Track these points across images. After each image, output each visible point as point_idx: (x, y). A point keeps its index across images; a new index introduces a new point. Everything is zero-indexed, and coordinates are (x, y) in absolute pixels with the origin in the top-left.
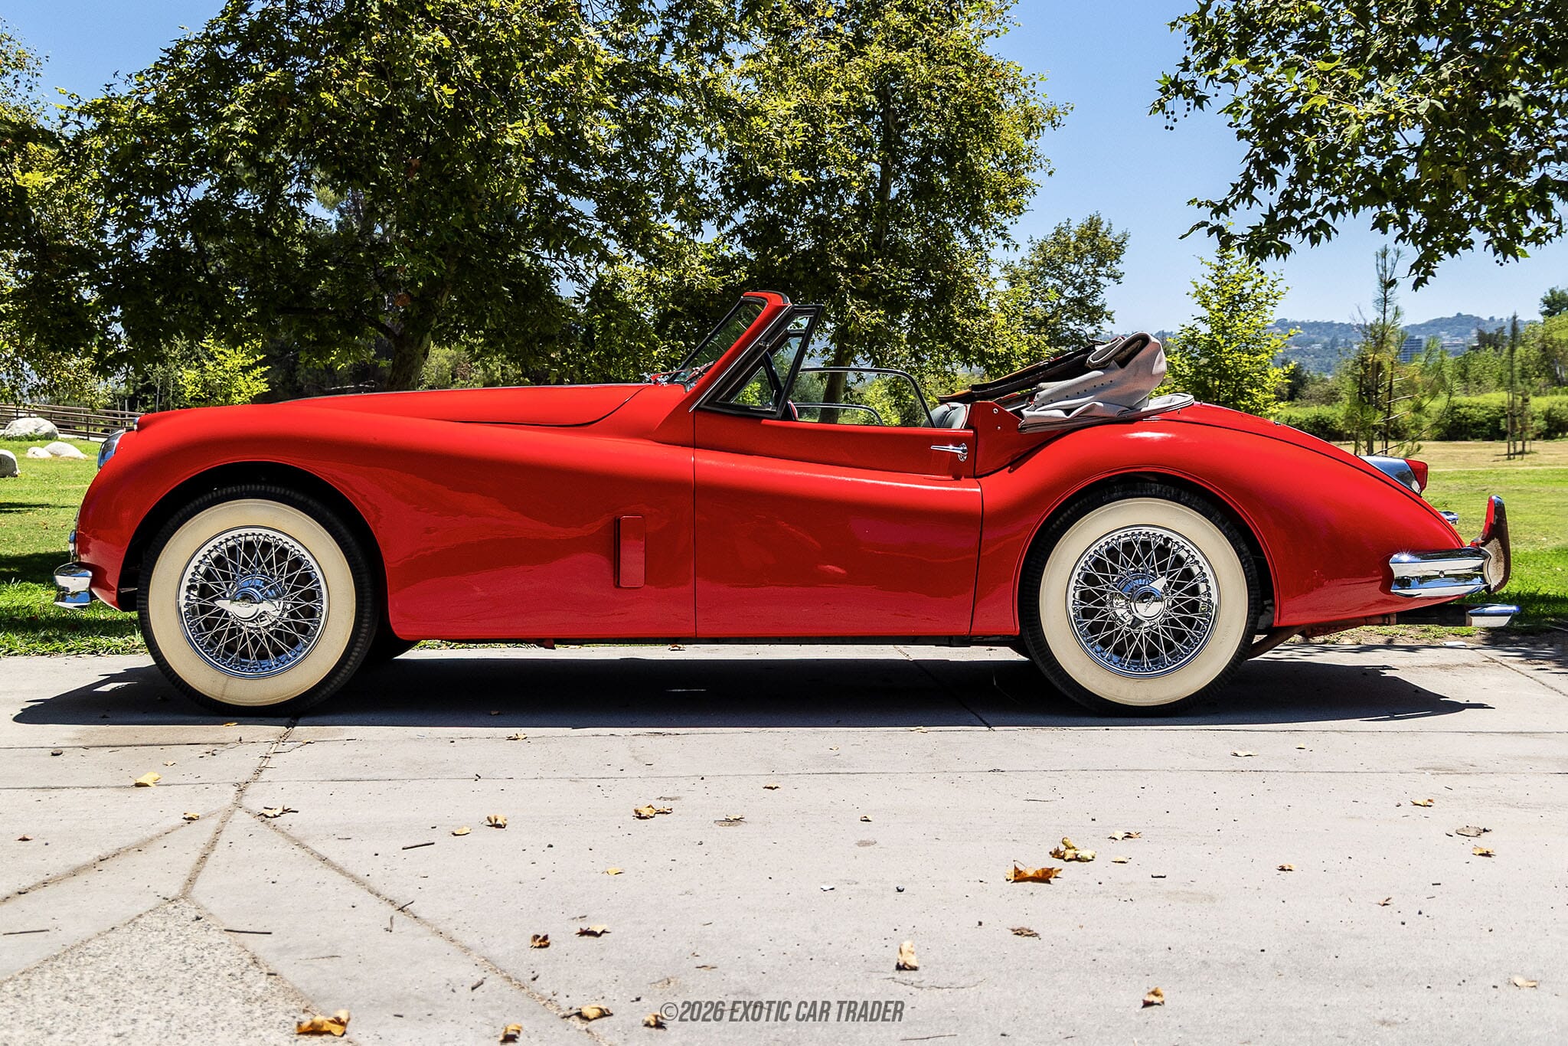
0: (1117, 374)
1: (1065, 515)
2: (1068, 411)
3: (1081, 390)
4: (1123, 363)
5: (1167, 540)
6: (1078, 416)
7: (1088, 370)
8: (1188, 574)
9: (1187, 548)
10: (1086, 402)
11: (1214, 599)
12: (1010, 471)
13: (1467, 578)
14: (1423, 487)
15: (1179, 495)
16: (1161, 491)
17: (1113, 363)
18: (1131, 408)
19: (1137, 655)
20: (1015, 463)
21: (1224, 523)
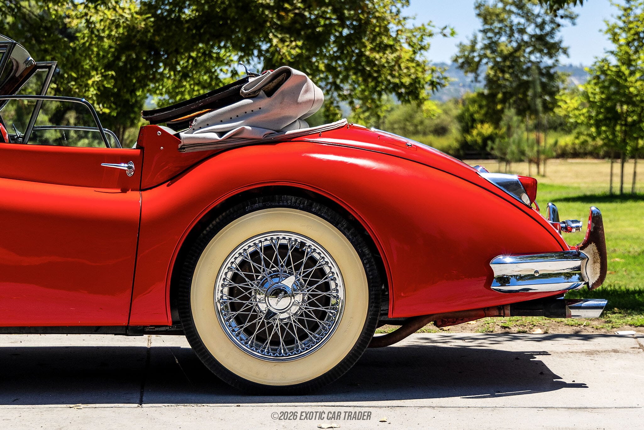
0: (264, 102)
1: (214, 222)
2: (221, 134)
3: (233, 115)
4: (269, 93)
5: (303, 244)
6: (230, 137)
7: (241, 98)
8: (321, 273)
9: (318, 251)
10: (236, 126)
11: (341, 294)
12: (168, 186)
13: (568, 276)
14: (533, 198)
15: (311, 205)
16: (295, 202)
17: (262, 93)
18: (278, 131)
19: (275, 342)
20: (173, 178)
21: (349, 230)
